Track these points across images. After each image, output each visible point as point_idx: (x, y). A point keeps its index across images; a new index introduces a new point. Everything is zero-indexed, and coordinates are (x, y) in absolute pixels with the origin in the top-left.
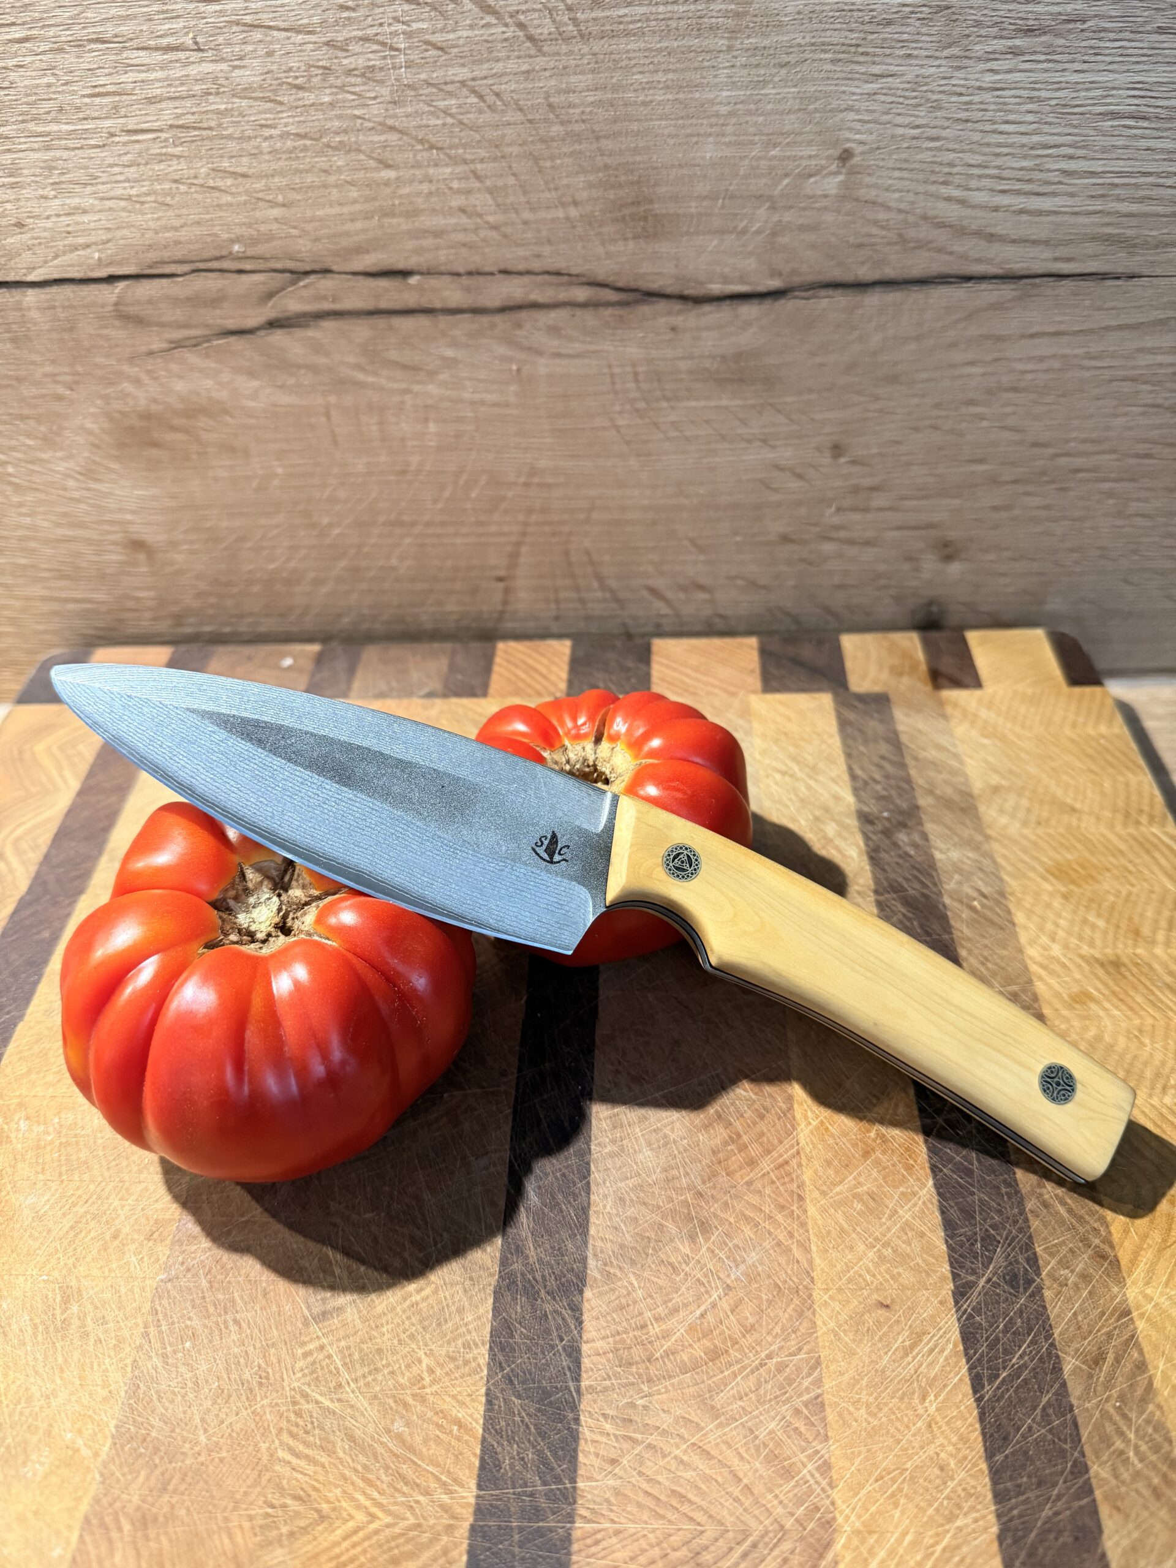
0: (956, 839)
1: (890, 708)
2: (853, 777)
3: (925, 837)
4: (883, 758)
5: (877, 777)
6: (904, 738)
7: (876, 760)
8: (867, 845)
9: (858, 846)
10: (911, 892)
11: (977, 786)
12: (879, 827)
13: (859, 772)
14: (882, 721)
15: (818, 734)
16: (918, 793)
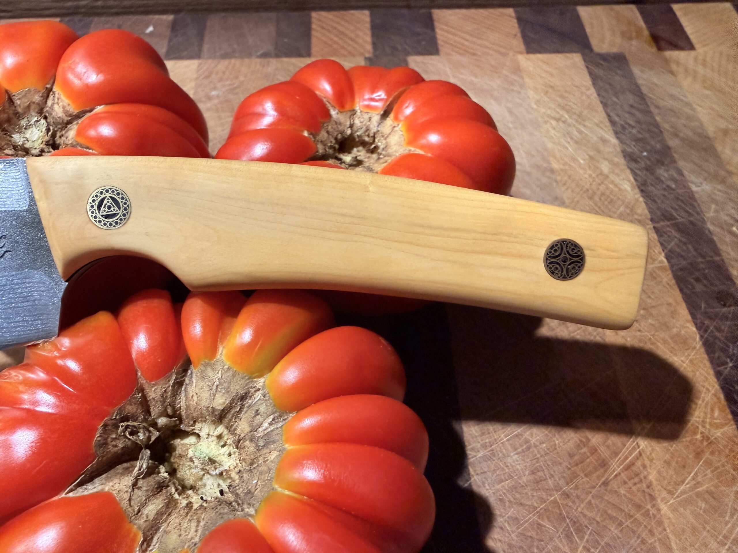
0: (706, 175)
1: (628, 65)
2: (613, 123)
3: (680, 173)
4: (632, 106)
5: (632, 123)
6: (645, 90)
7: (627, 108)
8: (636, 180)
9: (629, 181)
10: (680, 220)
11: (711, 130)
12: (643, 165)
13: (616, 119)
14: (624, 76)
15: (577, 87)
16: (666, 135)
